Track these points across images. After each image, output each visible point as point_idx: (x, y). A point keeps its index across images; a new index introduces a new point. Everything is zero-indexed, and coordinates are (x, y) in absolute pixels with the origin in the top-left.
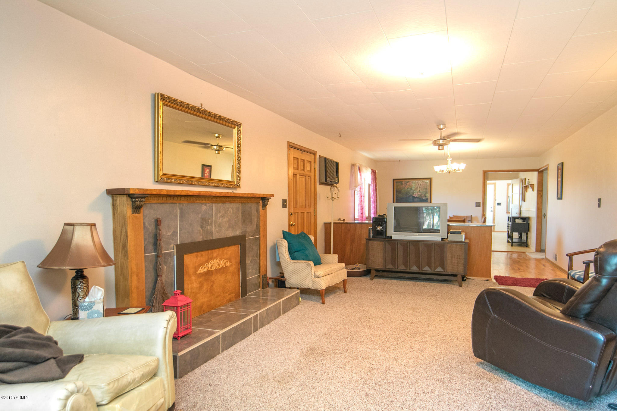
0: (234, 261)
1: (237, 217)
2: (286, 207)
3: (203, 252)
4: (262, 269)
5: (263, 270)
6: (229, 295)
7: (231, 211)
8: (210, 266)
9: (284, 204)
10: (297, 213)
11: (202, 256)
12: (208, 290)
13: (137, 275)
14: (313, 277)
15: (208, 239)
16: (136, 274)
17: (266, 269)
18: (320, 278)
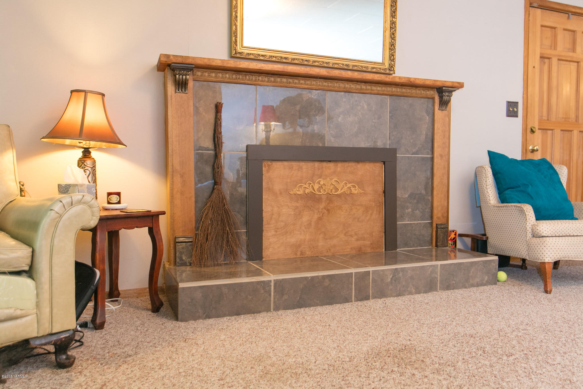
0: (369, 189)
1: (379, 118)
2: (517, 116)
3: (304, 164)
4: (438, 213)
5: (440, 215)
6: (357, 240)
7: (366, 106)
8: (316, 187)
9: (511, 109)
10: (552, 130)
11: (300, 168)
12: (313, 224)
13: (182, 176)
14: (529, 235)
15: (314, 145)
16: (180, 174)
17: (446, 215)
18: (541, 239)
